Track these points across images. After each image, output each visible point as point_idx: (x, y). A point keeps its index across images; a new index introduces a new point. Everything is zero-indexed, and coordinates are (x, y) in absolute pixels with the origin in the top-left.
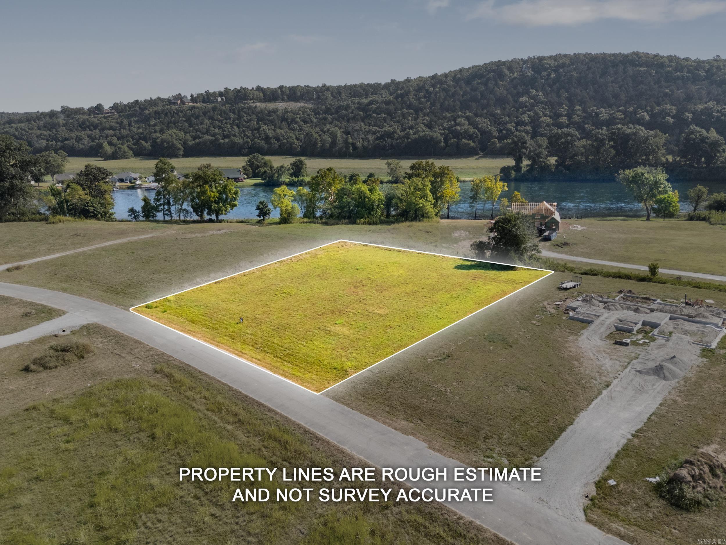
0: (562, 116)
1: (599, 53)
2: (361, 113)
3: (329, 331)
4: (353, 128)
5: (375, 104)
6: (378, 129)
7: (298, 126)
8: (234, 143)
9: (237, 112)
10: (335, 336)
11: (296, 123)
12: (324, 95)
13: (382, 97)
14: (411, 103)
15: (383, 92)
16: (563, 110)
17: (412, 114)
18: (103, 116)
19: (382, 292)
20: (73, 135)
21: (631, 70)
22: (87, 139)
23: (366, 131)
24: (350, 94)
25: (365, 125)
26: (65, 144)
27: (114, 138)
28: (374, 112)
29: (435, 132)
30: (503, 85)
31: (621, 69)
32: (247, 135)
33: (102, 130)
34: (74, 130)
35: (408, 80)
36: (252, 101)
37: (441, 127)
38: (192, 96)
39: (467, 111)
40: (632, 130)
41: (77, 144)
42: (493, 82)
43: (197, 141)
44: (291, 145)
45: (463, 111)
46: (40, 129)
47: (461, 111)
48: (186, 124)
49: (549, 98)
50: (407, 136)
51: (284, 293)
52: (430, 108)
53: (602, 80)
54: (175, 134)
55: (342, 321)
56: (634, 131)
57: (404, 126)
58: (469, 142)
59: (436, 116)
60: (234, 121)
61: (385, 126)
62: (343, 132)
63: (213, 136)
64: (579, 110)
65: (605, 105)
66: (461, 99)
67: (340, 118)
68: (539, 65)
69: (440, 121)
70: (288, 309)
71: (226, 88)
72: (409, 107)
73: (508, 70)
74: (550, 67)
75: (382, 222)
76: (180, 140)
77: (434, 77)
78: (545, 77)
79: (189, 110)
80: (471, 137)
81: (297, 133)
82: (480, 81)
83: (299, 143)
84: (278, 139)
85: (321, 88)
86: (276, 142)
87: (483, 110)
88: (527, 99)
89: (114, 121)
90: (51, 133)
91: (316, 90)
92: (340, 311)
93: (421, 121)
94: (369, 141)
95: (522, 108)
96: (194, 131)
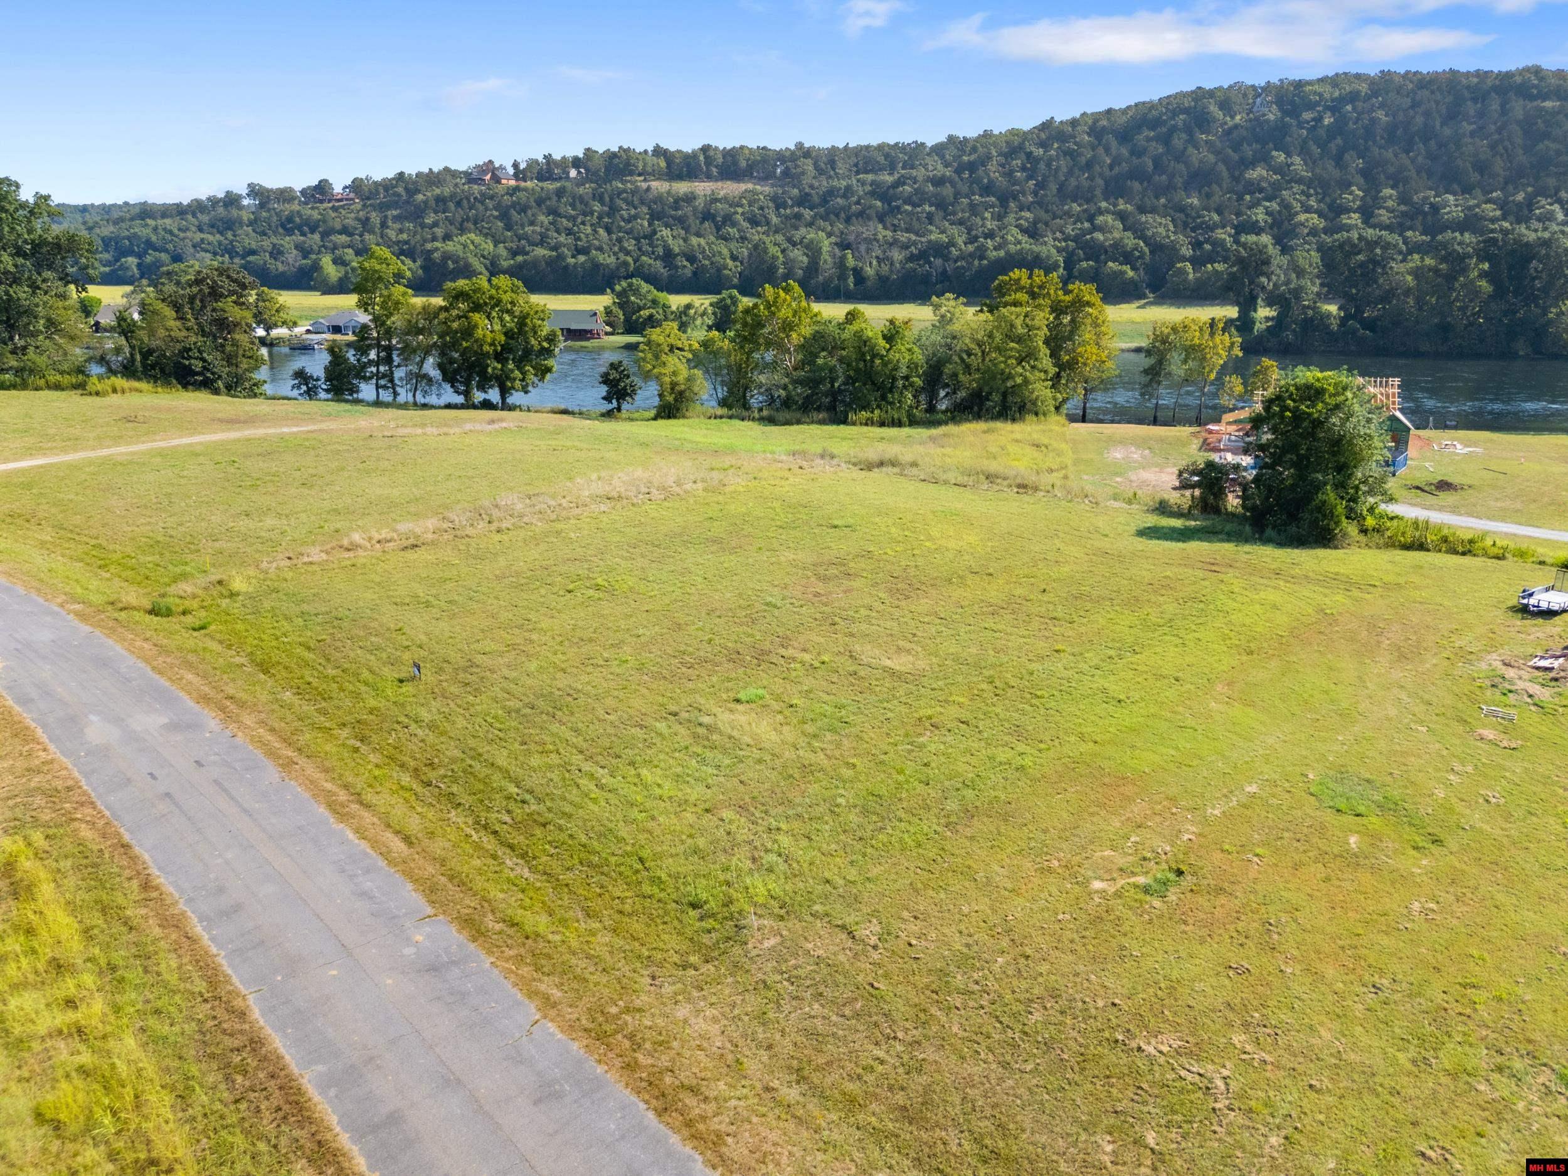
0: (1348, 210)
1: (1440, 70)
2: (879, 204)
3: (709, 728)
4: (858, 235)
5: (909, 185)
6: (913, 237)
7: (738, 230)
8: (596, 266)
9: (607, 199)
10: (725, 751)
11: (734, 224)
12: (797, 166)
13: (927, 170)
14: (991, 181)
15: (928, 160)
16: (1351, 197)
17: (993, 206)
18: (330, 205)
19: (907, 597)
20: (266, 243)
21: (1519, 108)
22: (295, 252)
23: (887, 242)
24: (856, 165)
25: (885, 228)
26: (250, 262)
27: (350, 251)
28: (905, 203)
29: (1045, 243)
30: (1206, 142)
31: (1495, 105)
32: (625, 249)
33: (325, 235)
34: (270, 233)
35: (987, 135)
36: (642, 178)
37: (1058, 234)
38: (515, 165)
39: (1121, 201)
40: (1539, 234)
41: (273, 261)
42: (1184, 136)
43: (520, 258)
44: (719, 270)
45: (1112, 200)
46: (201, 230)
47: (1106, 199)
48: (500, 224)
49: (1318, 171)
50: (981, 253)
51: (598, 588)
52: (1035, 193)
53: (1448, 131)
54: (473, 242)
55: (761, 692)
56: (1547, 235)
57: (974, 233)
58: (1124, 268)
59: (1047, 211)
60: (600, 218)
61: (931, 232)
62: (836, 244)
63: (555, 248)
64: (1391, 197)
65: (1455, 186)
66: (1107, 173)
67: (830, 215)
68: (1294, 95)
69: (1058, 220)
70: (591, 640)
71: (588, 150)
72: (987, 190)
73: (1221, 109)
74: (1321, 100)
75: (913, 422)
76: (483, 256)
77: (1046, 126)
78: (1308, 122)
79: (507, 194)
80: (1127, 258)
81: (733, 245)
82: (1152, 134)
83: (736, 267)
84: (691, 259)
85: (793, 153)
86: (687, 264)
87: (1157, 197)
88: (1264, 173)
89: (353, 215)
90: (222, 238)
91: (781, 156)
92: (761, 656)
93: (1013, 221)
94: (892, 264)
95: (1251, 193)
96: (515, 239)
